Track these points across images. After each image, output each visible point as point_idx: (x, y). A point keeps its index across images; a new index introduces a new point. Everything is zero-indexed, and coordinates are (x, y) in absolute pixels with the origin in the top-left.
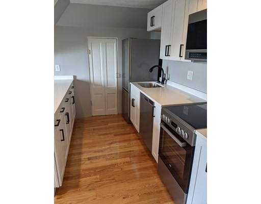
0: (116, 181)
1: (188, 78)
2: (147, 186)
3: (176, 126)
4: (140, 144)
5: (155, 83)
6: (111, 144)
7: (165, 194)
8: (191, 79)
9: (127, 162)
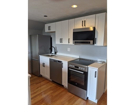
0: (54, 102)
1: (68, 51)
2: (67, 97)
3: (78, 67)
4: (52, 84)
5: (50, 54)
6: (38, 88)
7: (76, 97)
8: (70, 51)
9: (52, 93)
